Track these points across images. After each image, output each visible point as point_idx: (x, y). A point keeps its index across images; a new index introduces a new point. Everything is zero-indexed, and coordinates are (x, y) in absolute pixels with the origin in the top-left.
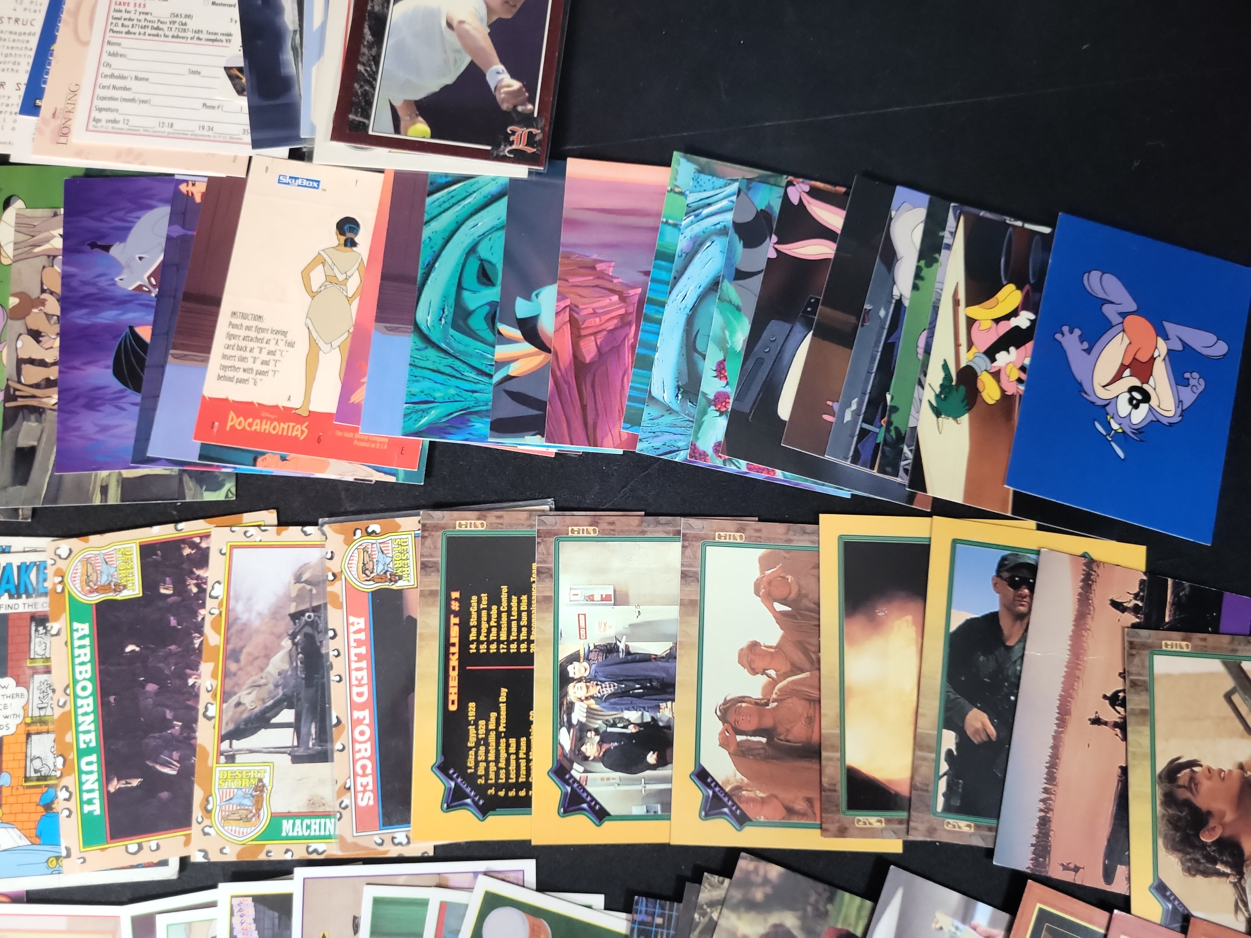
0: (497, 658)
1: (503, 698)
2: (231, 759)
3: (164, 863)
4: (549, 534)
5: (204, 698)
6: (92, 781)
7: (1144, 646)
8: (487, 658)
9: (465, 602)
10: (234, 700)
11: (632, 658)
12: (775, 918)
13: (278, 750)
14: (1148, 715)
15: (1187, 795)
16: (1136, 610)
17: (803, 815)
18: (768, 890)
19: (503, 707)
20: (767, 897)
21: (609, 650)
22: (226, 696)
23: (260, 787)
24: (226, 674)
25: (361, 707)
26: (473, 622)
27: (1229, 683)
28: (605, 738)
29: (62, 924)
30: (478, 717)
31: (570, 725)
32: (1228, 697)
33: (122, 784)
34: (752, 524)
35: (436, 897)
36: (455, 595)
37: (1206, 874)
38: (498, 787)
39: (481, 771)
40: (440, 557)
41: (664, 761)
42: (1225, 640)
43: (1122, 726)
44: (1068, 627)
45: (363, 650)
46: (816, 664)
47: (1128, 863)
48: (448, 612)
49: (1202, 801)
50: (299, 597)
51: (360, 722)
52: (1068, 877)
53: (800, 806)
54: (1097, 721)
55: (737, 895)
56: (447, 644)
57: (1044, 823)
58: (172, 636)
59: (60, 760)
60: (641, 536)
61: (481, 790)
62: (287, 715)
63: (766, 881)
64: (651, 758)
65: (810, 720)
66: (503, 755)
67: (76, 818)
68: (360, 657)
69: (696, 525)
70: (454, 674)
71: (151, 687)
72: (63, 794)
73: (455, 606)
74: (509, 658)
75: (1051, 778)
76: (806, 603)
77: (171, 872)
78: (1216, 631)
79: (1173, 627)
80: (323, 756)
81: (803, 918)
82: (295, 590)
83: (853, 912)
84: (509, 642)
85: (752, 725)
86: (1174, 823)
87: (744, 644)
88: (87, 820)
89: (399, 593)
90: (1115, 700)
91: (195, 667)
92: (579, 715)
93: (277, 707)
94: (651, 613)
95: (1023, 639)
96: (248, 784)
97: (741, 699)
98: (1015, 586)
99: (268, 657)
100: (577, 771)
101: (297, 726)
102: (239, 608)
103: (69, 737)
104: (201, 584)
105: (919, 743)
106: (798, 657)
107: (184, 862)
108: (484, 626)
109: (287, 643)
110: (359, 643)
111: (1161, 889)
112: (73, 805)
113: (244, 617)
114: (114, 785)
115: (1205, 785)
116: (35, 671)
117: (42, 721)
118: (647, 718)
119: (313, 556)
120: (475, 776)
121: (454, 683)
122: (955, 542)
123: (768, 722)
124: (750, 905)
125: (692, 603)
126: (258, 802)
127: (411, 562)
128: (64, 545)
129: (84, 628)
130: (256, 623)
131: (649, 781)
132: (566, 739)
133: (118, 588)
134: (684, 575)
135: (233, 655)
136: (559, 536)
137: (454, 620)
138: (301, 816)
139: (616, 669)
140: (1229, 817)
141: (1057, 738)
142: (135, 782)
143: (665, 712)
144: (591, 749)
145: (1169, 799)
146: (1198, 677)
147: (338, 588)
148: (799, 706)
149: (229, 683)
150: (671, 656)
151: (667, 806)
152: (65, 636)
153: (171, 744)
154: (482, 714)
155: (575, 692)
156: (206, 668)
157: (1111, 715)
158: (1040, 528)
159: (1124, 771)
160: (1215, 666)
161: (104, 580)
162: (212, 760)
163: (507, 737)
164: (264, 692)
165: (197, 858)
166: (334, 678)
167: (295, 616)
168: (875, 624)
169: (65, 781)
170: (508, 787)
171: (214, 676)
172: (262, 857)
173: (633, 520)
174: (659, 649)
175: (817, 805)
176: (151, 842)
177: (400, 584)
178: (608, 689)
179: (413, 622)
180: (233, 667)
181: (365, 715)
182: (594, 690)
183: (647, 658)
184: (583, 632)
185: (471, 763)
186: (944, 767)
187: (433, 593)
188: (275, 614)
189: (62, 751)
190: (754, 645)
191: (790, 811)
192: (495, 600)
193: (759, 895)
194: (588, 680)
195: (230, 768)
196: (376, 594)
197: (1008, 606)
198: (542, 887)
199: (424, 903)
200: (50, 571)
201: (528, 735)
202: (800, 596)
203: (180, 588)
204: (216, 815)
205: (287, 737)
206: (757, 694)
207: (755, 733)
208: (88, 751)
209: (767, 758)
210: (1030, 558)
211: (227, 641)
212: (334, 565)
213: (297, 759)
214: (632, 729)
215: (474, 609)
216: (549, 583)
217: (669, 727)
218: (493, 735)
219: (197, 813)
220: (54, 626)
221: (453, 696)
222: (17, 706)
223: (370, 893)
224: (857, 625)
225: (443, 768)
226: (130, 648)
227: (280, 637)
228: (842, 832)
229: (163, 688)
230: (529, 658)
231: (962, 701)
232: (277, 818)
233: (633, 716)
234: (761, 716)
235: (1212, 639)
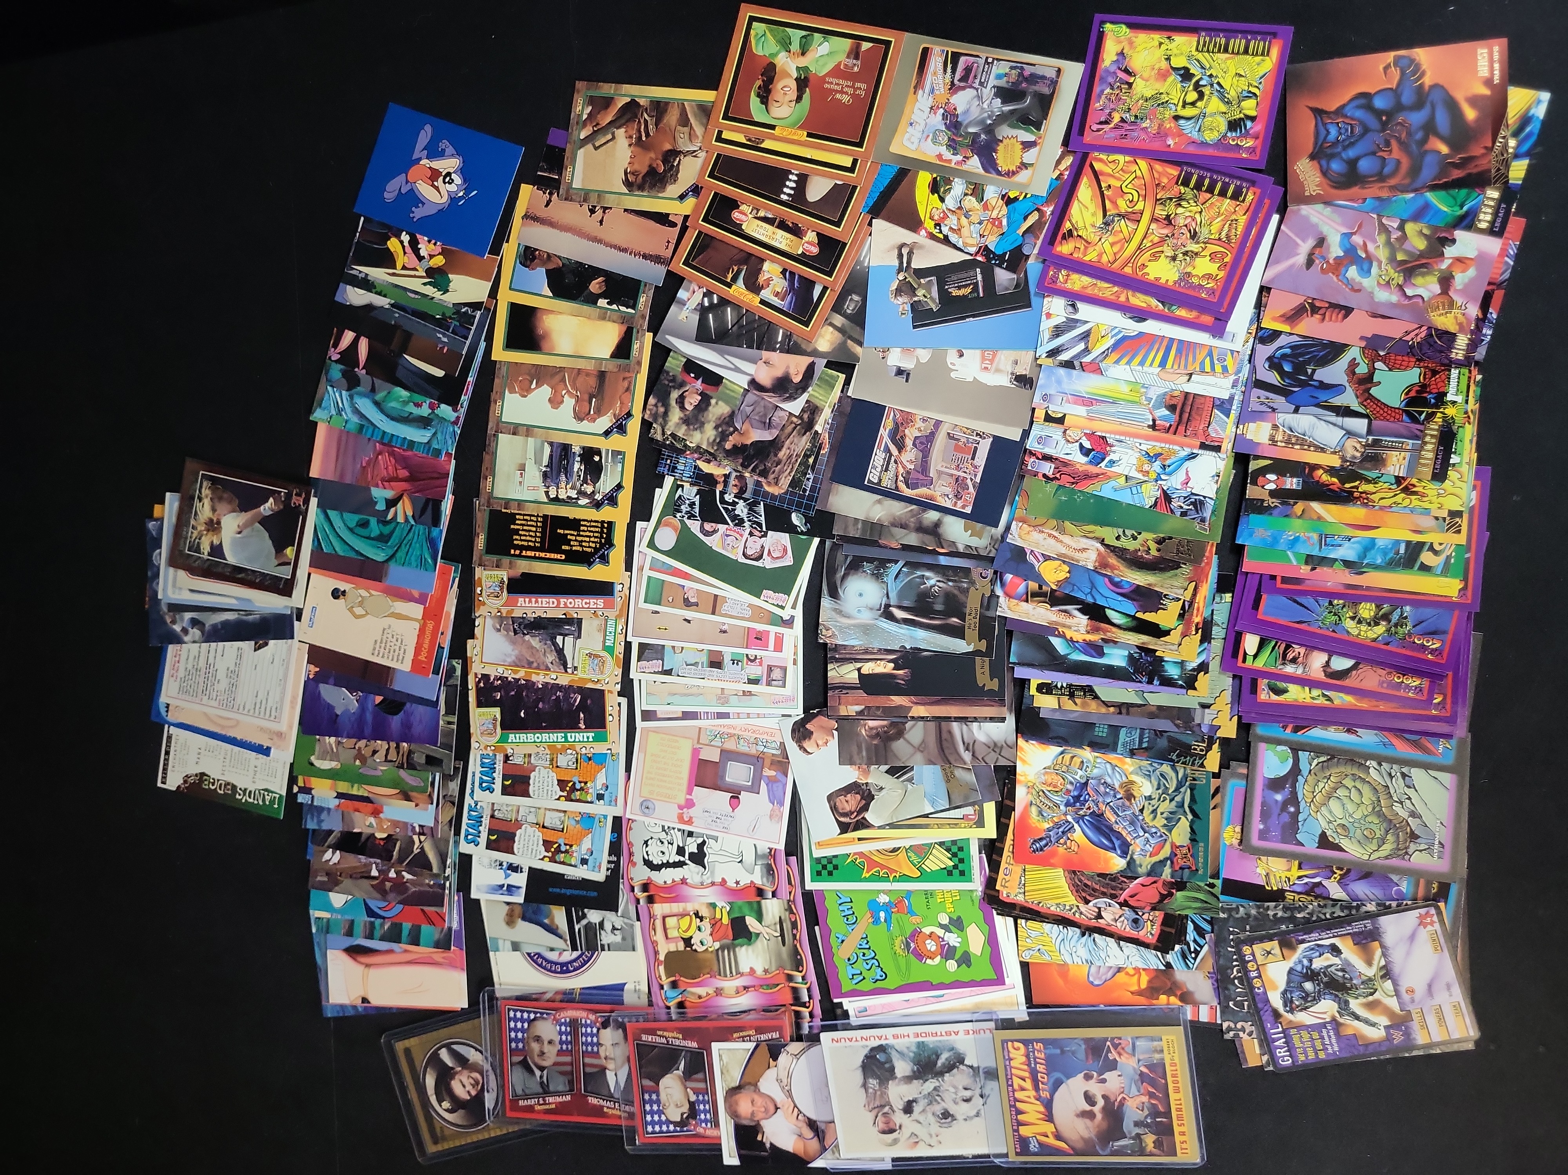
0: (543, 532)
1: (561, 531)
2: (576, 668)
3: (619, 704)
4: (488, 502)
5: (547, 680)
6: (579, 736)
7: (568, 191)
8: (543, 538)
9: (517, 547)
10: (550, 665)
11: (550, 465)
12: (673, 402)
13: (574, 646)
14: (601, 194)
15: (640, 177)
16: (551, 194)
17: (630, 383)
18: (660, 404)
19: (567, 532)
20: (663, 405)
21: (545, 475)
22: (548, 669)
23: (590, 655)
24: (538, 668)
25: (559, 603)
26: (525, 544)
27: (590, 147)
28: (585, 481)
29: (642, 755)
30: (569, 545)
31: (577, 499)
32: (596, 148)
33: (582, 722)
34: (493, 396)
35: (647, 572)
36: (512, 552)
37: (678, 171)
38: (602, 537)
39: (593, 545)
40: (494, 558)
41: (598, 452)
42: (569, 148)
43: (605, 209)
44: (555, 232)
45: (533, 600)
46: (562, 369)
47: (668, 215)
48: (520, 556)
49: (644, 170)
50: (507, 630)
51: (565, 604)
52: (672, 247)
53: (626, 384)
54: (601, 222)
55: (660, 420)
56: (535, 558)
57: (645, 257)
58: (519, 694)
59: (569, 751)
60: (494, 454)
61: (602, 546)
62: (559, 639)
63: (656, 405)
64: (597, 458)
65: (588, 375)
66: (587, 534)
67: (594, 744)
68: (537, 602)
69: (491, 425)
70: (548, 555)
71: (541, 705)
72: (584, 751)
73: (518, 552)
74: (544, 528)
75: (625, 250)
76: (533, 371)
77: (624, 701)
78: (564, 150)
79: (560, 174)
80: (579, 622)
81: (674, 388)
82: (503, 632)
83: (674, 362)
84: (537, 526)
85: (587, 404)
86: (652, 186)
87: (549, 406)
88: (595, 740)
89: (509, 579)
90: (592, 211)
91: (534, 683)
92: (573, 494)
93: (555, 644)
94: (531, 454)
95: (559, 257)
96: (588, 661)
97: (574, 410)
98: (534, 258)
99: (532, 647)
100: (598, 497)
101: (565, 635)
102: (509, 660)
103: (559, 746)
104: (497, 678)
105: (603, 318)
106: (558, 378)
107: (620, 694)
108: (528, 538)
109: (527, 637)
110: (530, 602)
111: (682, 197)
112: (588, 745)
113: (514, 658)
114: (582, 726)
115: (636, 167)
116: (529, 762)
117: (552, 760)
118: (578, 459)
119: (489, 622)
120: (595, 548)
121: (553, 556)
122: (510, 289)
123: (586, 397)
124: (666, 414)
125: (528, 430)
126: (596, 656)
127: (496, 573)
128: (474, 745)
129: (512, 736)
130: (516, 652)
131: (607, 461)
132: (583, 501)
133: (495, 719)
134: (514, 434)
135: (530, 664)
136: (490, 495)
137: (524, 553)
138: (605, 635)
139: (554, 473)
140: (653, 155)
141: (607, 245)
142: (582, 715)
143: (576, 449)
144: (589, 489)
145: (641, 188)
146: (585, 164)
147: (504, 611)
148: (581, 379)
149: (542, 667)
150: (551, 444)
151: (619, 453)
152: (513, 746)
153: (567, 697)
154: (568, 542)
155: (562, 495)
156: (534, 678)
157: (599, 213)
158: (507, 242)
159: (626, 210)
160: (581, 153)
161: (491, 726)
162: (576, 678)
163: (579, 531)
164: (548, 650)
165: (618, 687)
166: (544, 616)
167: (515, 633)
168: (545, 336)
169: (578, 750)
170: (602, 532)
171: (538, 674)
172: (621, 656)
173: (486, 457)
174: (547, 450)
175: (627, 375)
176: (609, 709)
177: (505, 579)
178: (563, 478)
179: (524, 574)
180: (535, 665)
181: (563, 601)
182: (563, 485)
183: (551, 456)
184: (535, 488)
185: (589, 550)
186: (614, 307)
187: (510, 563)
188: (513, 643)
189: (563, 750)
190: (550, 400)
191: (628, 389)
192: (516, 532)
193: (662, 410)
194: (558, 488)
195: (579, 669)
196: (509, 592)
197: (543, 264)
198: (648, 520)
199: (649, 577)
200: (485, 752)
201: (580, 520)
202: (529, 374)
203: (498, 689)
204: (600, 677)
205: (569, 640)
206: (573, 401)
207: (590, 403)
208: (566, 737)
209: (603, 399)
210: (522, 249)
211: (523, 667)
212: (494, 612)
213: (579, 637)
214: (583, 468)
215: (520, 543)
216: (512, 503)
217: (584, 448)
218: (579, 538)
219: (598, 687)
220: (509, 752)
221: (558, 556)
222: (544, 772)
223: (642, 605)
224: (545, 345)
225: (590, 564)
226: (522, 715)
227: (524, 641)
228: (639, 363)
229: (540, 700)
230: (545, 517)
231: (585, 293)
232: (605, 648)
233: (577, 466)
234: (583, 400)
235: (568, 154)
